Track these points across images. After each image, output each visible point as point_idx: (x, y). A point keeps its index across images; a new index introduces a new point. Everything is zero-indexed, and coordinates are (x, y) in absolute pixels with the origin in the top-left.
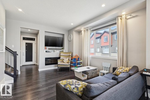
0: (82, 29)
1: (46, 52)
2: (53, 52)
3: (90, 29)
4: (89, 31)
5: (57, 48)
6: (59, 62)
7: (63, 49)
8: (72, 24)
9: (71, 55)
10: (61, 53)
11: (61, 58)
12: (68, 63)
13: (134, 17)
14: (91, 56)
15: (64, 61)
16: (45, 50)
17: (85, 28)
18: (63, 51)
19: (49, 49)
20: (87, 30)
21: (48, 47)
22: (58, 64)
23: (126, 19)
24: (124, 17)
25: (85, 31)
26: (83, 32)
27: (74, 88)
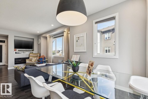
0: (48, 36)
1: (16, 53)
2: (23, 53)
3: (52, 36)
4: (52, 38)
5: (27, 50)
6: (27, 61)
7: (33, 50)
8: (38, 32)
9: (39, 55)
10: (30, 54)
11: (30, 58)
12: (35, 61)
14: (53, 56)
15: (32, 60)
16: (15, 52)
17: (49, 36)
18: (33, 52)
19: (19, 51)
21: (17, 50)
22: (27, 62)
23: (68, 33)
25: (49, 37)
27: (20, 69)
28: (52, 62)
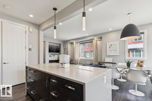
2: (53, 56)
3: (79, 42)
4: (79, 43)
13: (99, 40)
14: (80, 59)
16: (49, 55)
20: (77, 43)
21: (50, 53)
23: (97, 41)
24: (95, 40)
25: (76, 43)
26: (74, 44)
28: (79, 63)
